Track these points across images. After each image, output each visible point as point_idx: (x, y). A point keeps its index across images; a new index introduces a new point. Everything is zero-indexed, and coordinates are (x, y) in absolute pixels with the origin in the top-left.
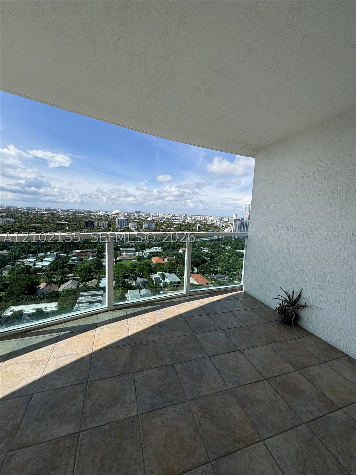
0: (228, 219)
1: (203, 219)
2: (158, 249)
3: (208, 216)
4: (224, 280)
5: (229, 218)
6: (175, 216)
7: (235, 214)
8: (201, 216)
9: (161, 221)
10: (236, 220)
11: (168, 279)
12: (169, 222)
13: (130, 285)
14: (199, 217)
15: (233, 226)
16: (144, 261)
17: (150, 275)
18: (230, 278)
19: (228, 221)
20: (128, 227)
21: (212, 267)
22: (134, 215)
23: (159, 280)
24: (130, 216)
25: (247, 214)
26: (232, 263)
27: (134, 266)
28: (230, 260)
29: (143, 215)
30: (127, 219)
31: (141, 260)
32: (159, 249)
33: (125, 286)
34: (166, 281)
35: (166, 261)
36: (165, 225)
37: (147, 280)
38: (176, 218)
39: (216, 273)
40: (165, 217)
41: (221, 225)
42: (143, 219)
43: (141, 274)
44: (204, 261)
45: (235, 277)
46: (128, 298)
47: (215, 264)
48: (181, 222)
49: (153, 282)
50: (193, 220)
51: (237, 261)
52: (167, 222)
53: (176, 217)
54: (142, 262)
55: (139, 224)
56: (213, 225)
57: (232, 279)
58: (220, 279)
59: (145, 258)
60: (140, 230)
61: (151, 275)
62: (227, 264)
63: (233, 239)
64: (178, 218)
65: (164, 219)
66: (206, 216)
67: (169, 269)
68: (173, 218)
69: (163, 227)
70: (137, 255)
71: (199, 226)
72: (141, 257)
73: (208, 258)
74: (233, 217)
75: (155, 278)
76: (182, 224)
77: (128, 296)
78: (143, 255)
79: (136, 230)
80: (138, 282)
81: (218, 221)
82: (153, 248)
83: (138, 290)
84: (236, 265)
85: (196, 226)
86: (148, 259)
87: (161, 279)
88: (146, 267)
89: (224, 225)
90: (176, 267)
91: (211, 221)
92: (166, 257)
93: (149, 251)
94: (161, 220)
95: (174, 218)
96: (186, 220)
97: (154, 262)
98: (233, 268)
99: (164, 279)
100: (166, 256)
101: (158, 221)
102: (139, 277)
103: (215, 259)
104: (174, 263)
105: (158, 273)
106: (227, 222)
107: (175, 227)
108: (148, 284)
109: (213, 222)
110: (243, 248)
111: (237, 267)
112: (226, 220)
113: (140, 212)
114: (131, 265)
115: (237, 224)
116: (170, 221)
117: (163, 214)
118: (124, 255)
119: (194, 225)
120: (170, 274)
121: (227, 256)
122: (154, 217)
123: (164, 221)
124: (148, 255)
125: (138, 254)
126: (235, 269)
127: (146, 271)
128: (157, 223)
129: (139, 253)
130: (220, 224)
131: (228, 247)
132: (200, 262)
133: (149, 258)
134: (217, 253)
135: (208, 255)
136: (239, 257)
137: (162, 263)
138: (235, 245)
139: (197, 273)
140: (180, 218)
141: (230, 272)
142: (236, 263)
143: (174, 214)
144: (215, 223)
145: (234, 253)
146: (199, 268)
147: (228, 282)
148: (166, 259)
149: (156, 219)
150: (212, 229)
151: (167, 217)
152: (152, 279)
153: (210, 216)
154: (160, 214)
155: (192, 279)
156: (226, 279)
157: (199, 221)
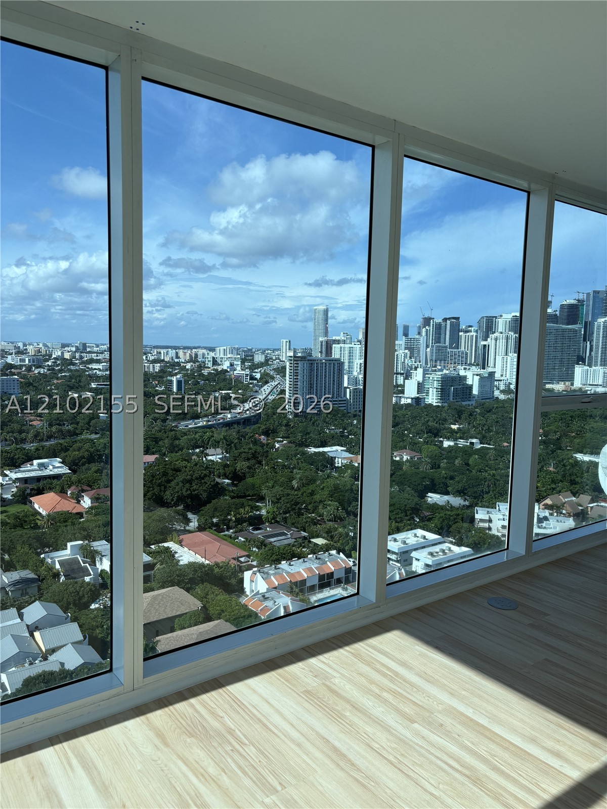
0: (266, 357)
1: (188, 357)
2: (51, 467)
3: (199, 347)
4: (286, 542)
5: (269, 351)
6: (88, 350)
7: (284, 341)
8: (179, 348)
9: (42, 371)
10: (295, 359)
12: (70, 370)
14: (172, 353)
15: (287, 376)
16: (7, 511)
17: (39, 554)
18: (302, 532)
19: (267, 360)
21: (243, 506)
23: (76, 566)
25: (321, 339)
26: (299, 488)
28: (293, 478)
32: (56, 467)
34: (100, 567)
35: (87, 502)
36: (55, 381)
37: (34, 576)
38: (94, 356)
39: (257, 522)
40: (50, 356)
41: (247, 375)
43: (6, 557)
44: (217, 491)
45: (314, 528)
47: (249, 496)
49: (56, 575)
50: (154, 362)
51: (312, 481)
52: (61, 371)
53: (90, 352)
56: (222, 377)
57: (307, 535)
58: (272, 540)
59: (5, 500)
61: (42, 556)
62: (289, 491)
63: (291, 417)
64: (100, 357)
65: (50, 363)
66: (195, 348)
68: (81, 357)
69: (51, 389)
71: (179, 382)
73: (227, 481)
74: (278, 350)
75: (60, 563)
81: (235, 363)
82: (32, 465)
83: (13, 611)
84: (312, 493)
85: (171, 382)
86: (18, 502)
87: (83, 565)
88: (19, 532)
89: (258, 376)
91: (215, 362)
92: (83, 491)
93: (19, 475)
94: (39, 367)
95: (86, 357)
97: (44, 513)
98: (304, 502)
99: (93, 563)
100: (85, 488)
101: (29, 369)
103: (249, 480)
106: (261, 365)
107: (95, 389)
108: (39, 586)
109: (220, 368)
110: (322, 442)
111: (317, 497)
112: (259, 358)
115: (299, 372)
116: (72, 367)
117: (41, 345)
119: (160, 377)
121: (284, 467)
122: (10, 357)
123: (51, 369)
124: (15, 490)
126: (310, 503)
127: (24, 544)
128: (24, 377)
130: (243, 372)
131: (278, 442)
132: (205, 495)
133: (23, 497)
134: (253, 462)
135: (225, 469)
136: (318, 469)
137: (74, 511)
138: (300, 432)
139: (199, 531)
141: (300, 514)
142: (311, 487)
143: (84, 345)
144: (226, 371)
145: (299, 459)
146: (203, 512)
147: (297, 546)
148: (87, 495)
149: (19, 363)
150: (220, 389)
151: (59, 354)
152: (51, 568)
153: (205, 348)
154: (30, 344)
155: (186, 549)
156: (289, 536)
157: (174, 365)
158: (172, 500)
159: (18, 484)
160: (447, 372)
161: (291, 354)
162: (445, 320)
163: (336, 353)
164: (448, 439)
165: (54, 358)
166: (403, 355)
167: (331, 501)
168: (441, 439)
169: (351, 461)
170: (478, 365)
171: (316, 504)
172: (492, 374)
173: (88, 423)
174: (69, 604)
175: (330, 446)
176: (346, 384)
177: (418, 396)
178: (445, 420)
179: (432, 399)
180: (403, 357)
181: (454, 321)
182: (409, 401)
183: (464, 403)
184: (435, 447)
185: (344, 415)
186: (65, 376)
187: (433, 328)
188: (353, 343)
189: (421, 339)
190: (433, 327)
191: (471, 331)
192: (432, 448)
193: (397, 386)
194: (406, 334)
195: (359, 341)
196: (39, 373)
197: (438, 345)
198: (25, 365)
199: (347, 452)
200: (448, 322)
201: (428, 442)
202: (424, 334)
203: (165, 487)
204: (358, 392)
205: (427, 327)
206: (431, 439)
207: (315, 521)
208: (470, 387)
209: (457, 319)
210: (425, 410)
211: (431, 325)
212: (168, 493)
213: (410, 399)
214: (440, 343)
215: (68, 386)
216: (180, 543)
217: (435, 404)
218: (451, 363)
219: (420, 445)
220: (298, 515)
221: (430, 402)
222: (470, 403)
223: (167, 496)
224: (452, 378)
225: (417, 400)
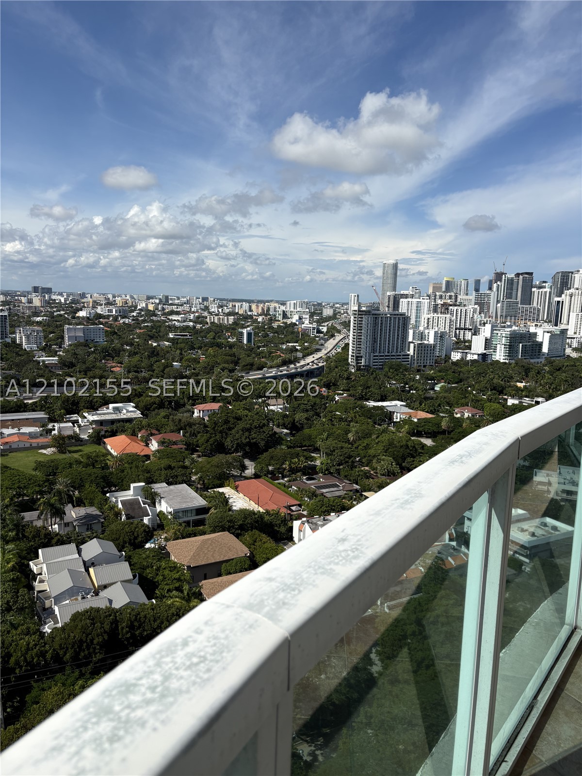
0: (334, 311)
1: (260, 311)
2: (125, 411)
3: (271, 301)
4: (338, 494)
5: (338, 305)
6: (170, 302)
7: (353, 295)
8: (252, 302)
9: (127, 321)
10: (360, 313)
11: (167, 503)
12: (152, 321)
13: (43, 532)
14: (246, 306)
15: (351, 329)
16: (80, 451)
17: (105, 493)
18: (354, 485)
19: (335, 314)
20: (14, 340)
21: (298, 455)
22: (30, 301)
23: (136, 507)
24: (15, 306)
25: (388, 294)
26: (354, 441)
27: (51, 470)
28: (350, 431)
29: (63, 301)
30: (6, 314)
31: (69, 449)
32: (129, 411)
33: (27, 538)
34: (158, 508)
35: (154, 446)
36: (138, 331)
37: (98, 513)
38: (174, 308)
39: (311, 472)
40: (136, 307)
41: (314, 328)
42: (62, 312)
43: (77, 493)
44: (275, 440)
45: (367, 481)
46: (41, 574)
47: (305, 446)
48: (191, 321)
49: (118, 514)
50: (229, 314)
51: (368, 435)
52: (144, 321)
53: (172, 304)
54: (76, 455)
55: (51, 329)
56: (290, 329)
57: (358, 487)
58: (324, 491)
59: (81, 440)
60: (57, 352)
61: (108, 495)
62: (344, 445)
63: (353, 371)
64: (180, 309)
65: (135, 314)
66: (268, 301)
67: (169, 472)
68: (163, 309)
69: (133, 338)
70: (55, 432)
71: (249, 334)
72: (70, 437)
73: (285, 431)
74: (347, 304)
75: (123, 502)
76: (194, 327)
77: (39, 566)
78: (75, 432)
79: (43, 349)
80: (67, 519)
81: (304, 316)
82: (108, 408)
83: (73, 546)
84: (367, 447)
85: (242, 333)
86: (93, 442)
87: (143, 505)
88: (90, 470)
89: (325, 329)
90: (187, 463)
91: (285, 315)
92: (152, 435)
93: (96, 418)
94: (125, 317)
95: (168, 309)
96: (206, 314)
97: (115, 454)
98: (358, 455)
99: (153, 504)
100: (154, 431)
101: (116, 319)
102: (69, 503)
103: (306, 431)
104: (181, 452)
105: (132, 485)
106: (329, 319)
107: (173, 339)
108: (102, 522)
109: (289, 321)
110: (382, 396)
111: (371, 452)
112: (328, 312)
113: (49, 291)
114: (39, 466)
115: (363, 326)
116: (154, 318)
117: (128, 297)
118: (9, 435)
119: (233, 329)
120: (172, 487)
121: (341, 419)
122: (99, 307)
123: (135, 319)
124: (91, 431)
125: (56, 428)
126: (365, 457)
127: (91, 482)
128: (110, 326)
129: (62, 425)
130: (311, 326)
131: (339, 394)
132: (262, 443)
133: (98, 439)
134: (311, 413)
135: (284, 420)
136: (375, 423)
137: (142, 454)
138: (361, 386)
139: (254, 478)
140: (186, 308)
141: (353, 467)
142: (366, 441)
143: (167, 298)
144: (295, 324)
145: (357, 412)
146: (260, 460)
147: (348, 499)
148: (155, 439)
149: (107, 314)
150: (288, 342)
151: (144, 305)
152: (113, 507)
153: (277, 302)
154: (118, 296)
155: (241, 495)
156: (341, 488)
157: (246, 317)
158: (232, 447)
159: (94, 426)
160: (516, 328)
161: (356, 308)
162: (518, 275)
163: (403, 308)
164: (513, 397)
165: (139, 309)
166: (472, 310)
167: (385, 456)
168: (506, 397)
169: (410, 416)
170: (550, 322)
171: (370, 458)
172: (564, 332)
173: (163, 371)
174: (125, 542)
175: (389, 401)
176: (410, 339)
177: (485, 352)
178: (512, 378)
179: (500, 355)
180: (471, 312)
181: (527, 276)
182: (476, 357)
183: (532, 361)
184: (498, 405)
185: (406, 370)
186: (147, 326)
187: (505, 284)
188: (421, 298)
189: (492, 294)
190: (505, 282)
191: (545, 287)
192: (495, 406)
193: (465, 341)
194: (477, 290)
195: (428, 296)
196: (124, 323)
197: (509, 300)
198: (112, 315)
199: (406, 407)
200: (521, 277)
201: (491, 399)
202: (495, 289)
203: (226, 434)
204: (423, 347)
205: (499, 283)
206: (495, 397)
207: (368, 474)
208: (540, 345)
209: (531, 274)
210: (491, 367)
211: (503, 281)
212: (228, 439)
213: (477, 356)
214: (511, 298)
215: (149, 336)
216: (236, 488)
217: (502, 361)
218: (522, 320)
219: (482, 402)
220: (351, 468)
221: (497, 359)
222: (539, 360)
223: (228, 443)
224: (522, 334)
225: (484, 356)
